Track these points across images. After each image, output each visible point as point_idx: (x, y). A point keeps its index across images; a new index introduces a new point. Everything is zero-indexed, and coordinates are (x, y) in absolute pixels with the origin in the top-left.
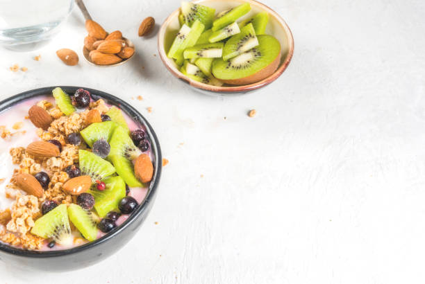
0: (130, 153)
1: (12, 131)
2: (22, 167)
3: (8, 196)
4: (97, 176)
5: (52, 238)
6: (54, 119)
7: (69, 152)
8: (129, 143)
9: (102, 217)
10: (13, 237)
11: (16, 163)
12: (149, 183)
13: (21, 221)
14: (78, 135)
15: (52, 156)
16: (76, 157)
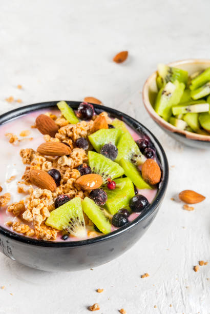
0: (135, 159)
1: (20, 138)
2: (34, 164)
3: (21, 191)
4: (107, 176)
5: (66, 229)
6: (60, 127)
7: (79, 153)
8: (135, 149)
9: (114, 214)
10: (27, 227)
11: (26, 163)
12: (157, 185)
13: (36, 211)
16: (86, 158)
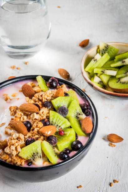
0: (79, 116)
1: (11, 98)
2: (16, 117)
3: (6, 133)
4: (60, 127)
5: (30, 160)
6: (36, 92)
7: (44, 111)
8: (79, 110)
9: (61, 151)
10: (8, 157)
11: (12, 115)
12: (90, 134)
13: (13, 148)
14: (50, 102)
15: (34, 112)
16: (48, 115)
